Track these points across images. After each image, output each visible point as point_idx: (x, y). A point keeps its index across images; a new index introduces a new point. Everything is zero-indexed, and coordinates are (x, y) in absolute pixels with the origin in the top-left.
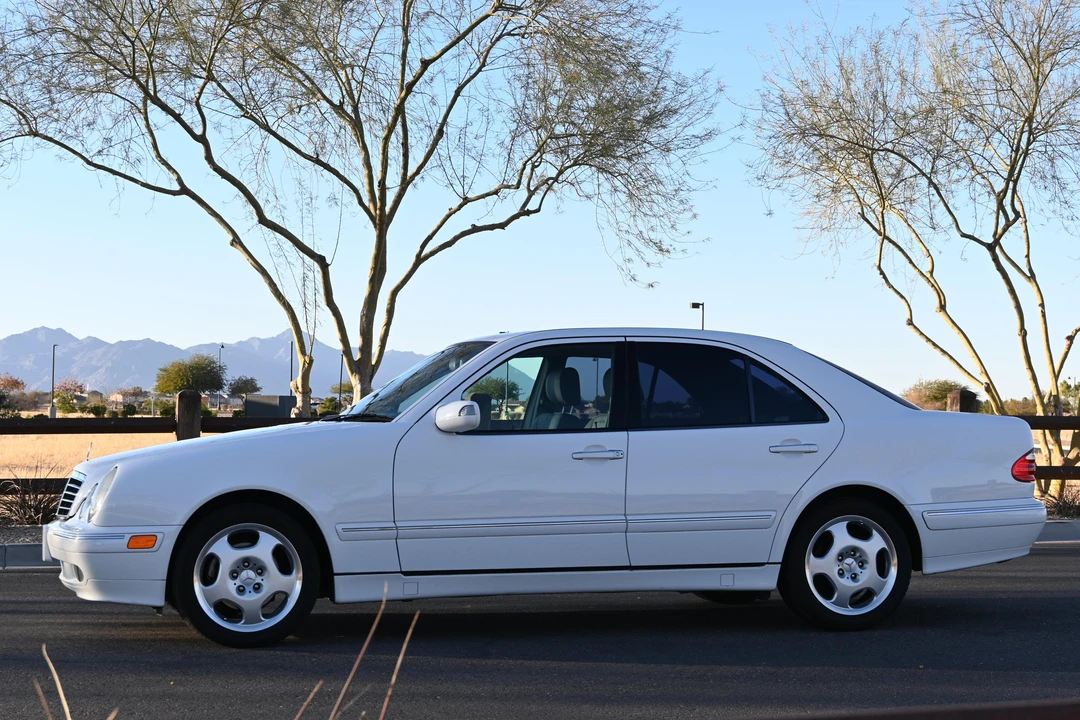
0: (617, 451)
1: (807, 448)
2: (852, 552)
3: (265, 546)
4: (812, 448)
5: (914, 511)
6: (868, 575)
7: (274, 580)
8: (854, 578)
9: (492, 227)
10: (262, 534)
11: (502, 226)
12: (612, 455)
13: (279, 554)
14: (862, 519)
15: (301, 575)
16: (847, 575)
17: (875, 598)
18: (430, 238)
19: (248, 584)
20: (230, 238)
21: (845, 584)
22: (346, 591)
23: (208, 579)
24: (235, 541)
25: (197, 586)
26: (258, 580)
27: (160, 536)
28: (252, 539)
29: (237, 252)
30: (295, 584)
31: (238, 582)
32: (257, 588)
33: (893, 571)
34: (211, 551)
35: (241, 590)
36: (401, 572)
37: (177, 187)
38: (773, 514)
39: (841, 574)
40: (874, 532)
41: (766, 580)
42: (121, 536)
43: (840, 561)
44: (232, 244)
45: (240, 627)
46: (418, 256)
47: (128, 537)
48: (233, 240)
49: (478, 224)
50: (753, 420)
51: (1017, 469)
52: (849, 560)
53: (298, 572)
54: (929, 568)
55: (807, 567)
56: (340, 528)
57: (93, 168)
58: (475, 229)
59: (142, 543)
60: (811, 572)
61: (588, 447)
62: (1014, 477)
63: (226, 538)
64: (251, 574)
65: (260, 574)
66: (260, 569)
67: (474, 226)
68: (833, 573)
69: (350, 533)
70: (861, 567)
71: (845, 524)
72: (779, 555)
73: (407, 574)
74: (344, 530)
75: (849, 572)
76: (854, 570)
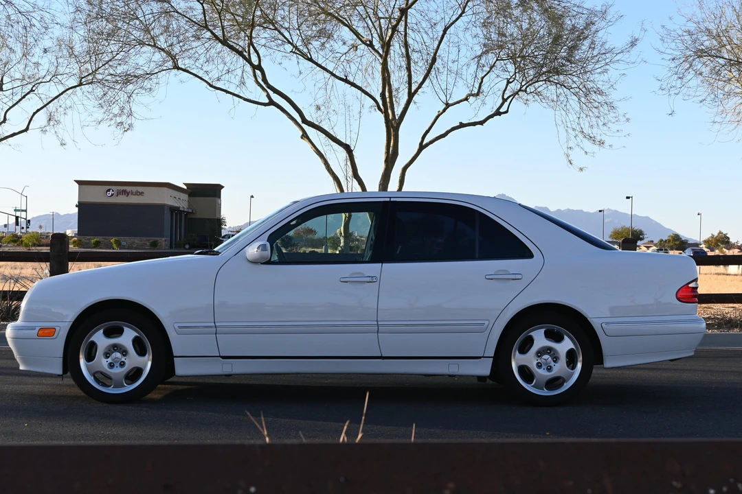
0: (372, 277)
1: (513, 277)
2: (548, 350)
3: (127, 337)
4: (519, 277)
5: (596, 323)
6: (560, 368)
7: (133, 360)
8: (549, 369)
9: (474, 124)
10: (125, 329)
11: (481, 123)
12: (368, 279)
13: (137, 342)
14: (556, 328)
15: (151, 357)
16: (544, 367)
17: (565, 384)
18: (427, 132)
19: (116, 362)
20: (301, 133)
21: (542, 373)
22: (182, 369)
23: (90, 358)
24: (108, 334)
25: (82, 362)
26: (123, 359)
27: (57, 329)
28: (119, 332)
29: (305, 143)
30: (147, 363)
31: (110, 360)
32: (122, 364)
33: (579, 365)
34: (92, 339)
35: (111, 366)
36: (220, 356)
37: (267, 101)
38: (487, 323)
39: (539, 366)
40: (565, 337)
41: (483, 368)
42: (33, 328)
43: (539, 357)
44: (302, 138)
45: (110, 390)
46: (421, 144)
47: (38, 328)
48: (303, 135)
49: (464, 122)
50: (477, 256)
51: (680, 294)
52: (546, 357)
53: (149, 355)
54: (608, 363)
55: (513, 360)
56: (176, 326)
57: (213, 89)
58: (462, 125)
59: (47, 333)
60: (516, 364)
61: (352, 274)
62: (678, 299)
63: (102, 331)
64: (118, 355)
65: (124, 355)
66: (125, 352)
67: (461, 123)
68: (533, 365)
69: (183, 329)
70: (555, 362)
71: (543, 331)
72: (491, 351)
73: (224, 357)
74: (180, 327)
75: (545, 364)
76: (550, 363)
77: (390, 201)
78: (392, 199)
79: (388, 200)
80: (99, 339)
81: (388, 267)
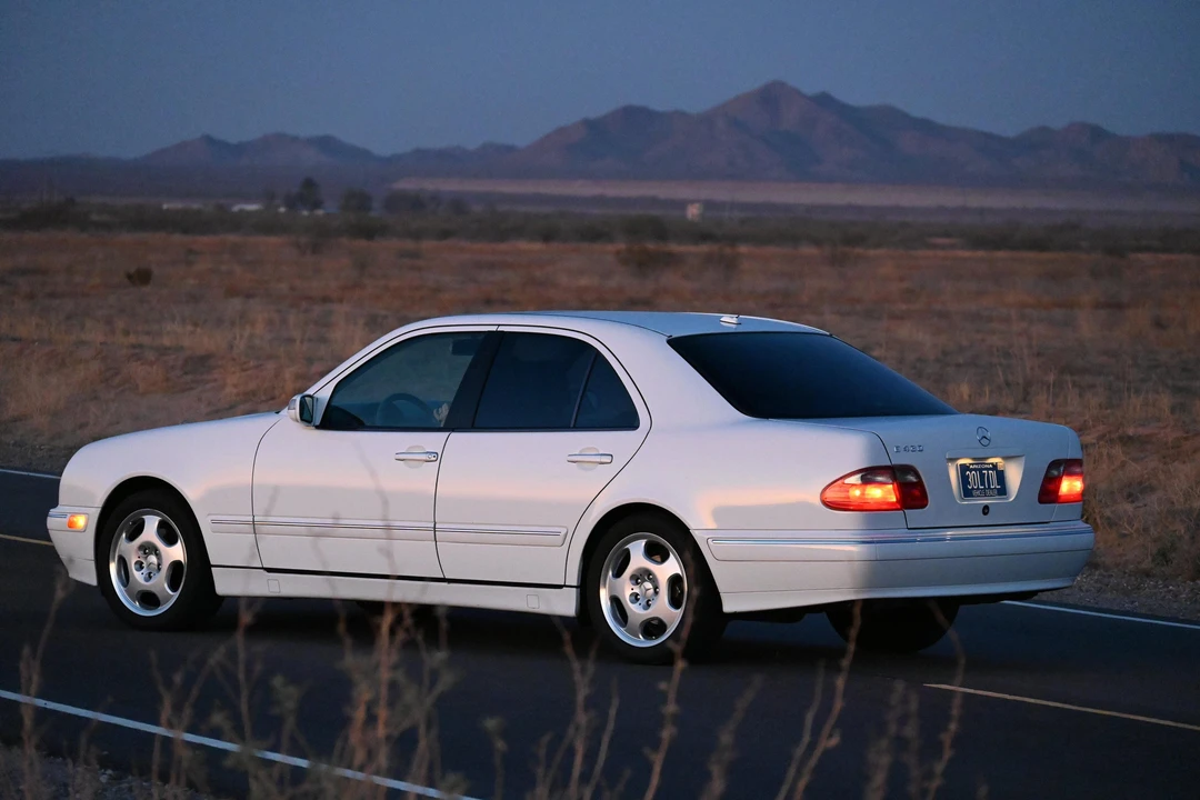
6: (658, 603)
21: (636, 611)
22: (221, 584)
36: (262, 568)
38: (564, 531)
50: (572, 424)
54: (728, 605)
61: (411, 448)
68: (626, 597)
71: (643, 543)
73: (270, 570)
77: (497, 332)
78: (501, 329)
79: (494, 329)
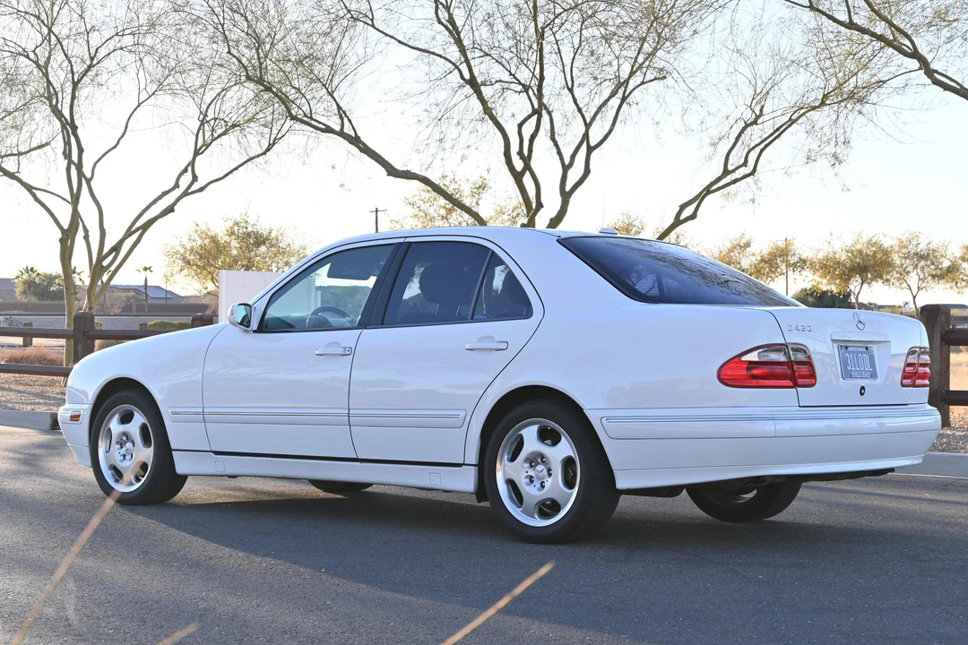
0: (345, 348)
1: (497, 346)
2: (543, 458)
3: (136, 424)
4: (504, 346)
5: (594, 419)
7: (141, 452)
8: (541, 486)
10: (135, 413)
12: (341, 351)
13: (144, 429)
14: (552, 424)
15: (153, 448)
16: (536, 482)
17: (559, 510)
19: (128, 454)
24: (122, 418)
25: (101, 452)
26: (133, 451)
27: (83, 412)
28: (130, 417)
30: (150, 457)
31: (123, 451)
33: (578, 482)
34: (108, 426)
35: (123, 458)
39: (530, 481)
40: (562, 438)
41: (465, 481)
45: (120, 488)
47: (71, 412)
51: (725, 372)
52: (539, 467)
53: (152, 445)
55: (498, 469)
56: (170, 411)
60: (503, 474)
62: (722, 381)
63: (117, 416)
64: (129, 445)
69: (176, 416)
70: (548, 475)
72: (472, 457)
74: (173, 413)
75: (539, 478)
76: (543, 478)
80: (115, 426)
81: (369, 334)
